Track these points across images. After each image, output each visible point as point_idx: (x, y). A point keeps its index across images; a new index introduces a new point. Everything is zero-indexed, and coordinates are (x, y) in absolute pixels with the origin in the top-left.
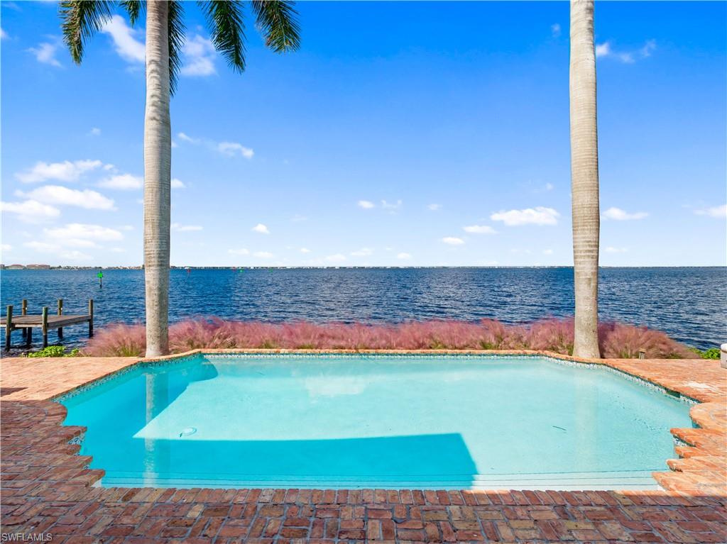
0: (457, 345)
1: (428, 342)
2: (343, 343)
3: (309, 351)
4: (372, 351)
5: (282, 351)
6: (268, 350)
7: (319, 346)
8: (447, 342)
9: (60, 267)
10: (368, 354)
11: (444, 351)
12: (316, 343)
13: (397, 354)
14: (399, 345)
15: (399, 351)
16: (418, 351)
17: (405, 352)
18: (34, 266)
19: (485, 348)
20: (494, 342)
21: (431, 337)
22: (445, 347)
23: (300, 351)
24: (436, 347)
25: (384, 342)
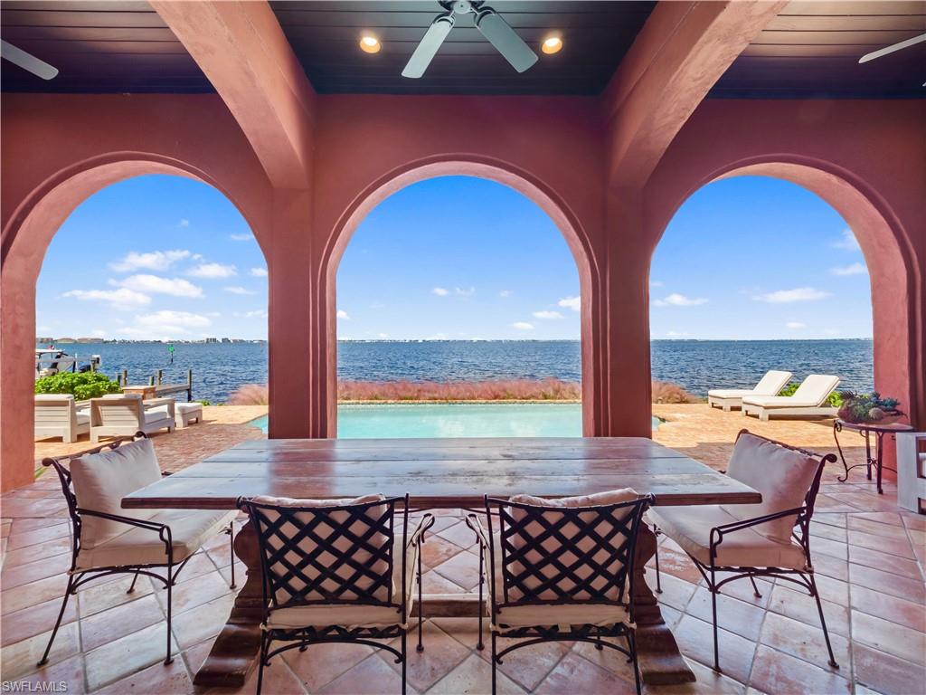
0: (524, 396)
1: (502, 394)
2: (436, 395)
3: (410, 401)
4: (458, 401)
5: (389, 401)
6: (378, 401)
7: (417, 398)
8: (517, 394)
9: (115, 341)
10: (456, 403)
11: (513, 401)
12: (416, 395)
13: (478, 403)
14: (480, 397)
15: (480, 401)
16: (494, 401)
17: (484, 401)
18: (86, 339)
19: (546, 398)
20: (552, 393)
21: (505, 390)
22: (515, 398)
23: (403, 401)
24: (508, 398)
25: (468, 394)
